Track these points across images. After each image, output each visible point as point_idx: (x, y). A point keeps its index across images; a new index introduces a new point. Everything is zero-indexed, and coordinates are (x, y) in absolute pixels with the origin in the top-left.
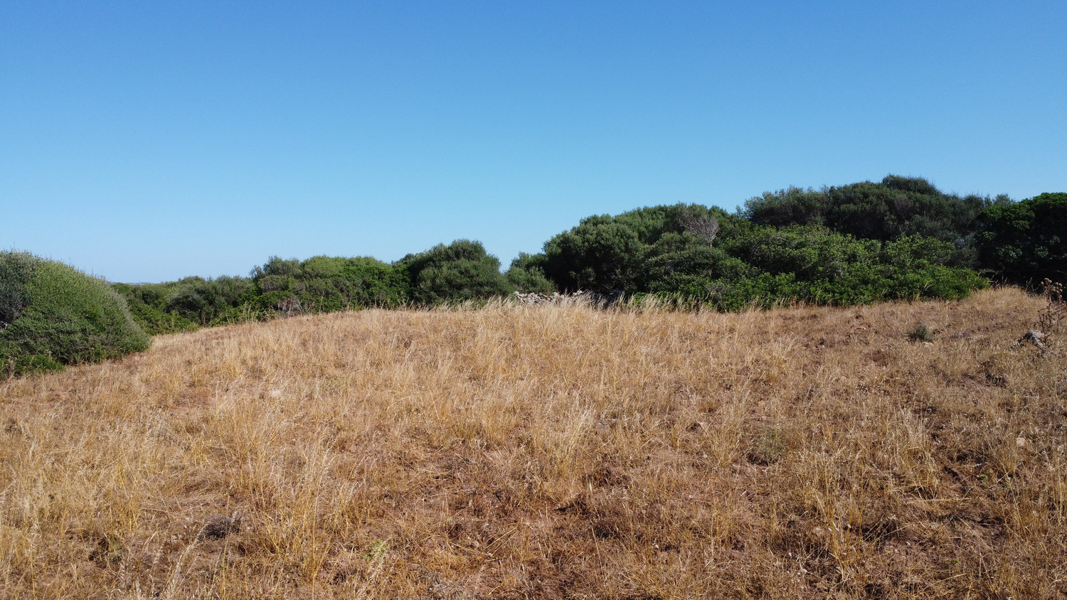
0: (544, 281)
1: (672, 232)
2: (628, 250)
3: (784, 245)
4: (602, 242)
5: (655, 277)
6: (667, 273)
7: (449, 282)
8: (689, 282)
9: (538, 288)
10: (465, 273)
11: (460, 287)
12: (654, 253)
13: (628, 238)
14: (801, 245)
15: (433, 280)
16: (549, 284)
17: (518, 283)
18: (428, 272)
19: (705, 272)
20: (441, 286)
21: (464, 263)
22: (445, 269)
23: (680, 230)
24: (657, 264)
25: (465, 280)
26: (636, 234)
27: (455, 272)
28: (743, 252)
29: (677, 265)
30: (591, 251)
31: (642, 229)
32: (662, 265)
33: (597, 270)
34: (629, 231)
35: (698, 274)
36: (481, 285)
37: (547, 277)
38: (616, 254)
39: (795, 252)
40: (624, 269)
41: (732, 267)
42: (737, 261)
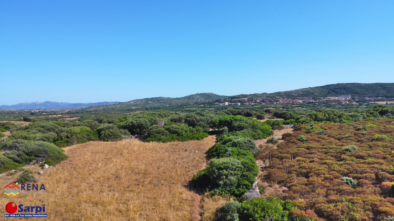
0: (128, 132)
1: (155, 124)
2: (146, 125)
3: (176, 128)
4: (141, 123)
5: (152, 135)
6: (154, 134)
7: (108, 135)
8: (158, 136)
9: (127, 134)
10: (112, 133)
11: (111, 136)
12: (151, 129)
13: (147, 122)
14: (179, 128)
15: (105, 134)
16: (129, 133)
17: (123, 133)
18: (103, 132)
19: (161, 134)
20: (106, 136)
21: (111, 130)
22: (107, 131)
23: (157, 124)
24: (152, 132)
25: (112, 134)
26: (148, 121)
27: (109, 132)
28: (168, 129)
29: (156, 132)
30: (138, 125)
31: (149, 119)
32: (153, 132)
33: (140, 129)
34: (147, 120)
35: (160, 134)
36: (116, 135)
37: (129, 132)
38: (144, 126)
39: (177, 130)
40: (145, 129)
41: (166, 133)
42: (167, 132)
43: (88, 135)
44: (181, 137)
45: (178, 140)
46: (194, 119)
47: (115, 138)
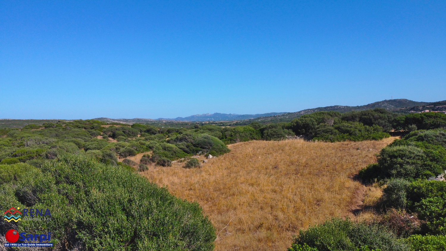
0: (293, 133)
1: (323, 123)
2: (313, 125)
3: (347, 127)
4: (307, 123)
5: (319, 134)
6: (321, 133)
7: (271, 134)
8: (326, 135)
9: (291, 134)
10: (274, 132)
11: (274, 135)
12: (318, 128)
13: (313, 122)
14: (351, 127)
15: (267, 133)
16: (294, 133)
17: (286, 133)
18: (265, 131)
19: (329, 133)
20: (269, 135)
21: (274, 129)
22: (270, 131)
23: (325, 122)
24: (319, 131)
25: (275, 134)
26: (315, 121)
27: (272, 131)
28: (338, 128)
29: (323, 131)
30: (304, 125)
31: (317, 119)
32: (320, 131)
33: (306, 130)
34: (313, 120)
35: (328, 134)
36: (279, 135)
37: (293, 132)
38: (310, 126)
39: (349, 129)
40: (312, 129)
41: (335, 132)
42: (337, 131)
43: (251, 134)
44: (354, 137)
45: (350, 140)
46: (372, 117)
47: (278, 137)
